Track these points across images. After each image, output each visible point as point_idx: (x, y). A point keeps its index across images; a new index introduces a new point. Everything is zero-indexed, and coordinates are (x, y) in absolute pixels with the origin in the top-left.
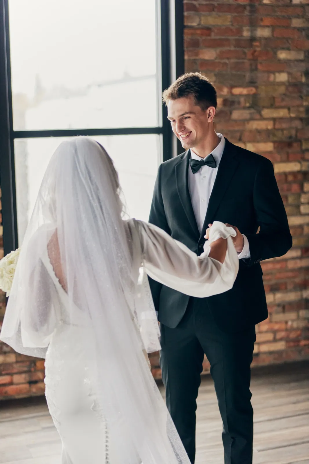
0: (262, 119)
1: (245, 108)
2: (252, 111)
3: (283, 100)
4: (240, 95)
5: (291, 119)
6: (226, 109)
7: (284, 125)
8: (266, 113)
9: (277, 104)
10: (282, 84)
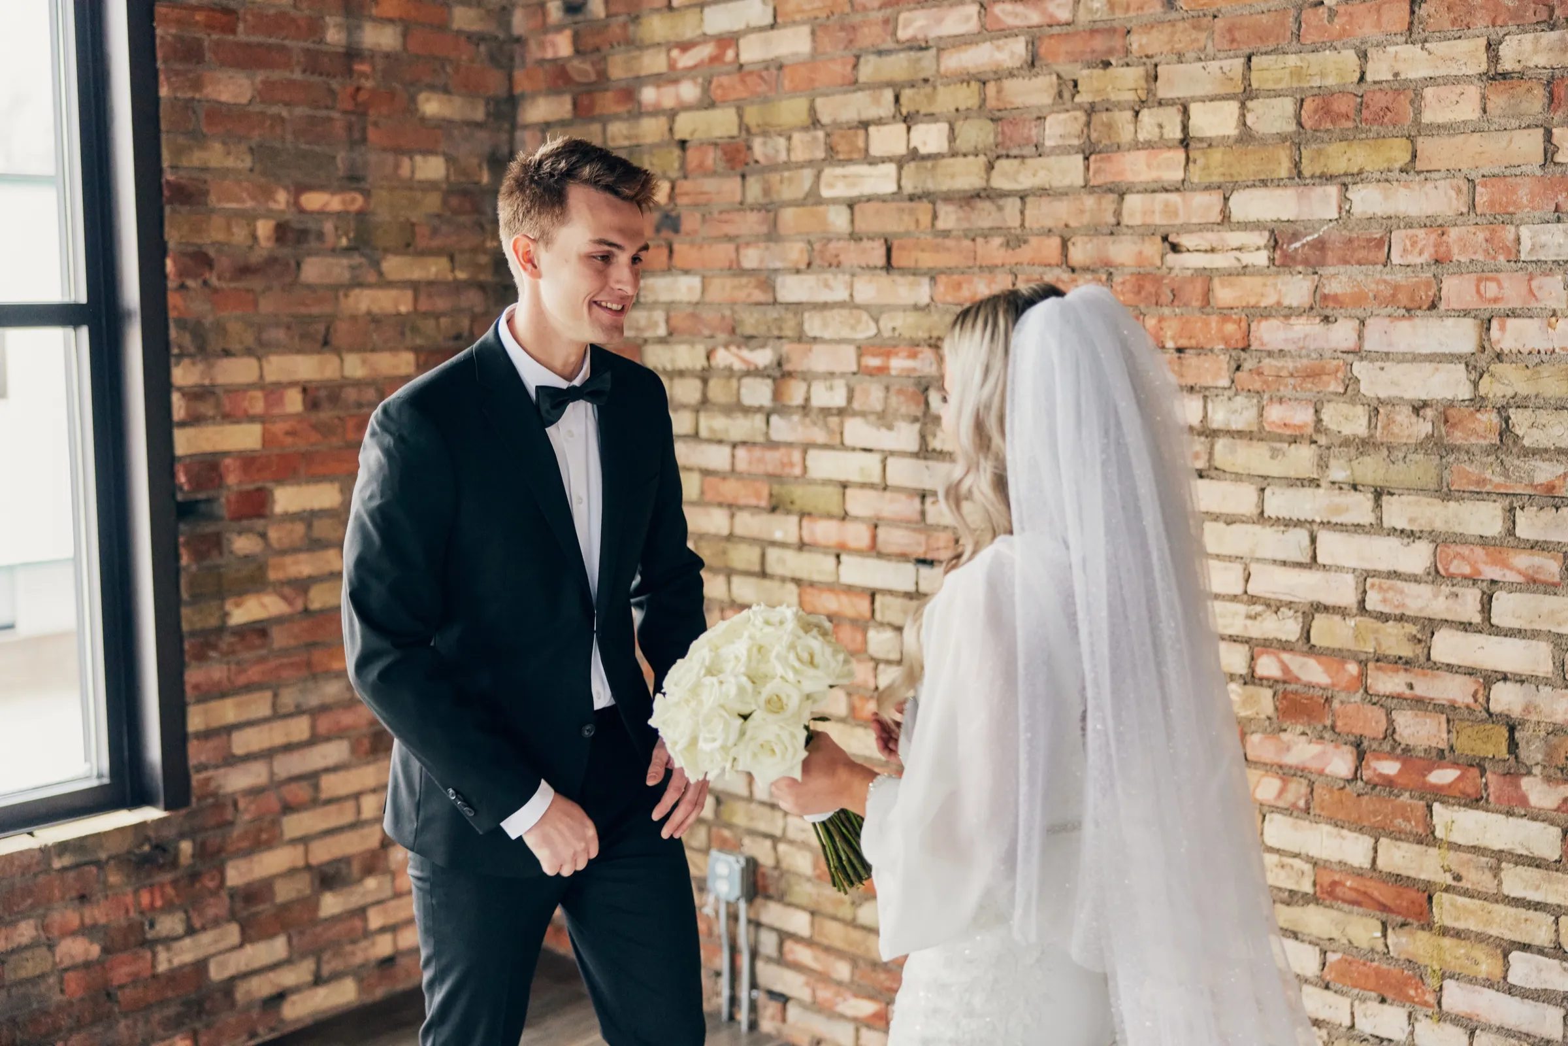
0: (385, 283)
1: (334, 251)
2: (357, 259)
3: (435, 232)
4: (322, 214)
5: (457, 287)
6: (285, 252)
7: (441, 304)
8: (393, 266)
9: (422, 243)
10: (430, 186)
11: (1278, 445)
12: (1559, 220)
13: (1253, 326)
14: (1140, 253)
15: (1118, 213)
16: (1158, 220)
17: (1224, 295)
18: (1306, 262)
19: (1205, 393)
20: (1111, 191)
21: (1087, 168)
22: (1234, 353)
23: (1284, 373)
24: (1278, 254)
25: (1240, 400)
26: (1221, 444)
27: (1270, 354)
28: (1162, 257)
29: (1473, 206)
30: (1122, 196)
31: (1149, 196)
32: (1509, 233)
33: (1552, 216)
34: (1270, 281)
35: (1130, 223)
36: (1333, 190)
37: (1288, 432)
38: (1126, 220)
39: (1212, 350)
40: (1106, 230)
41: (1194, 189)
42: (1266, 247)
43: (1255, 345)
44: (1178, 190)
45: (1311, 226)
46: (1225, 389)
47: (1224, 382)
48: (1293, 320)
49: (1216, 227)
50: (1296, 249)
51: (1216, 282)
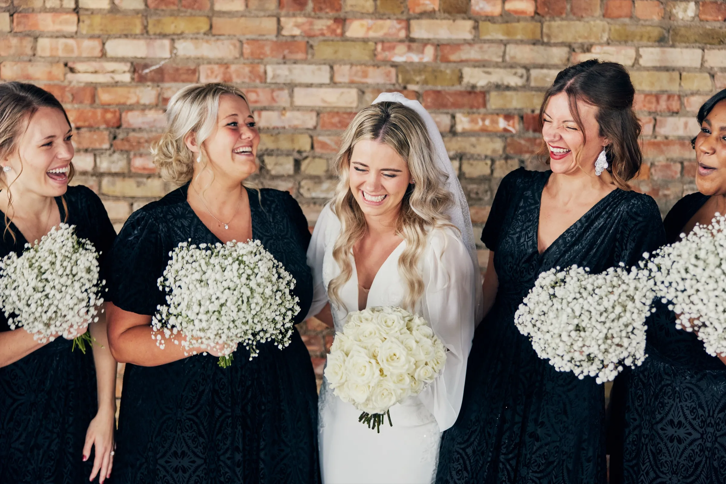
11: (140, 180)
12: (285, 63)
13: (124, 115)
14: (50, 73)
15: (34, 48)
16: (61, 53)
17: (104, 97)
18: (153, 80)
19: (95, 153)
20: (28, 35)
21: (12, 21)
22: (112, 130)
23: (142, 140)
24: (136, 76)
25: (116, 156)
26: (105, 181)
27: (134, 130)
28: (65, 75)
29: (242, 54)
30: (36, 39)
31: (54, 40)
32: (261, 68)
33: (281, 61)
34: (132, 90)
35: (43, 55)
36: (167, 42)
37: (146, 172)
38: (39, 52)
39: (98, 128)
40: (26, 58)
41: (83, 37)
42: (129, 71)
43: (124, 126)
44: (72, 37)
45: (154, 61)
46: (106, 150)
47: (106, 146)
48: (147, 112)
49: (98, 60)
50: (147, 73)
51: (100, 90)
